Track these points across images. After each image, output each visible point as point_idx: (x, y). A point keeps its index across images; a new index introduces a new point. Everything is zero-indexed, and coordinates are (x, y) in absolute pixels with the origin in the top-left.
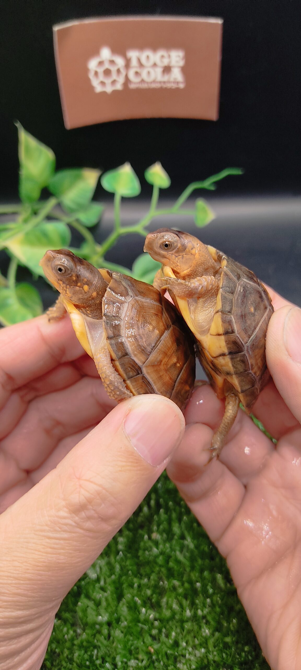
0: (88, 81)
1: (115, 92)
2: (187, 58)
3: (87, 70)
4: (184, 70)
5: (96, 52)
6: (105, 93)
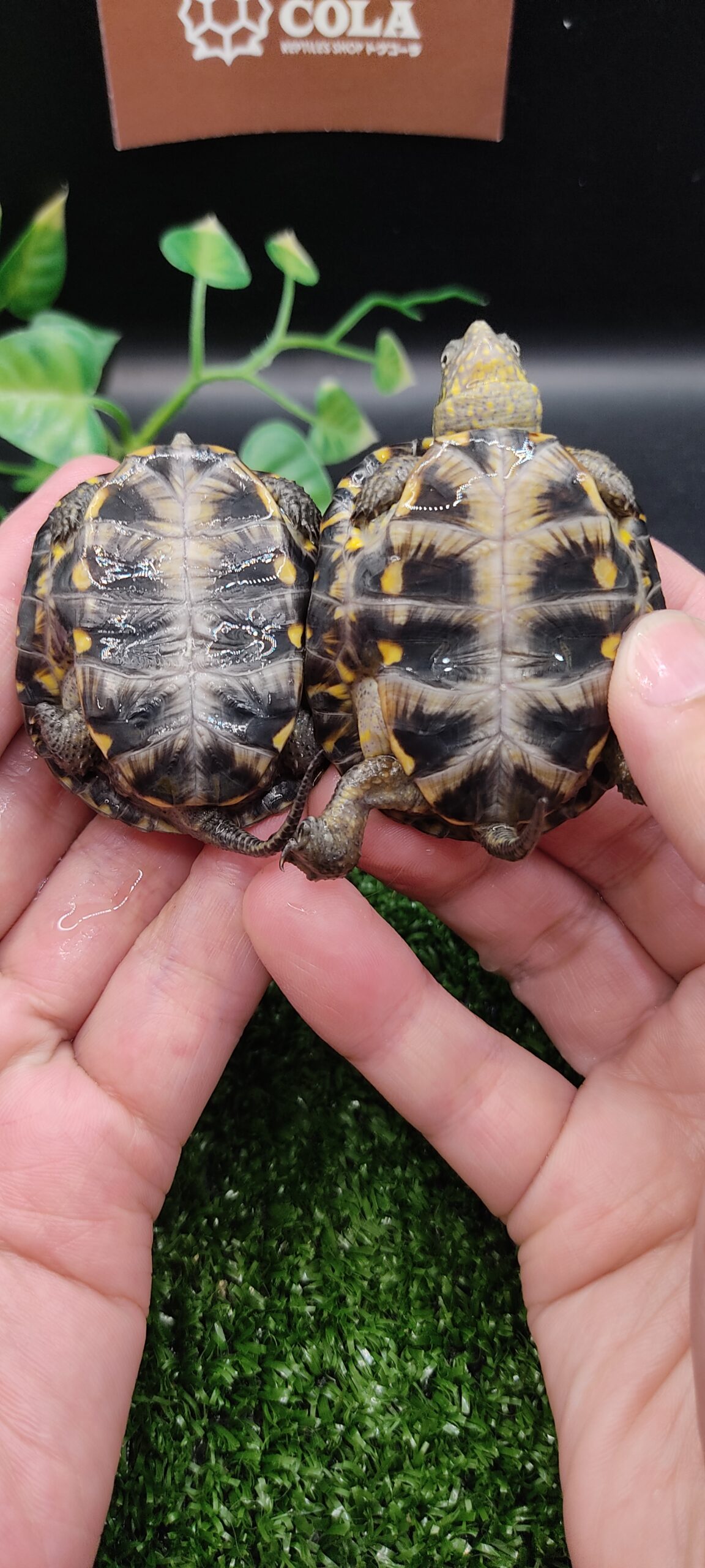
0: (176, 27)
1: (245, 63)
6: (217, 61)
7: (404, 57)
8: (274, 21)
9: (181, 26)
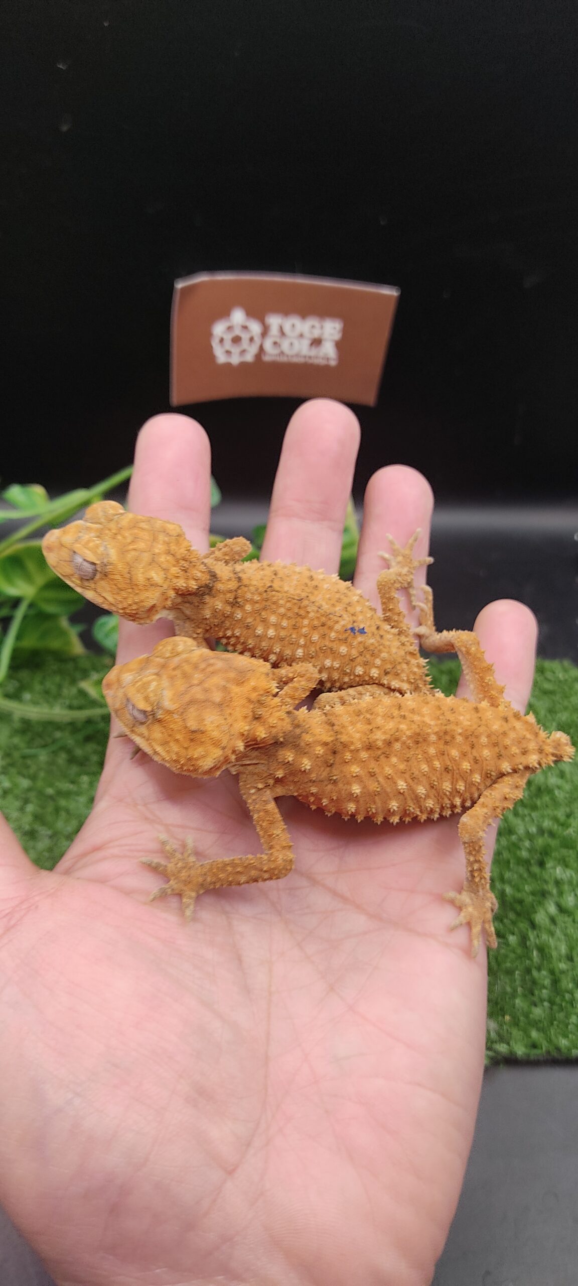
0: (210, 348)
1: (243, 365)
2: (345, 331)
3: (209, 335)
4: (339, 345)
5: (225, 313)
6: (229, 365)
7: (327, 367)
8: (261, 349)
9: (211, 347)
